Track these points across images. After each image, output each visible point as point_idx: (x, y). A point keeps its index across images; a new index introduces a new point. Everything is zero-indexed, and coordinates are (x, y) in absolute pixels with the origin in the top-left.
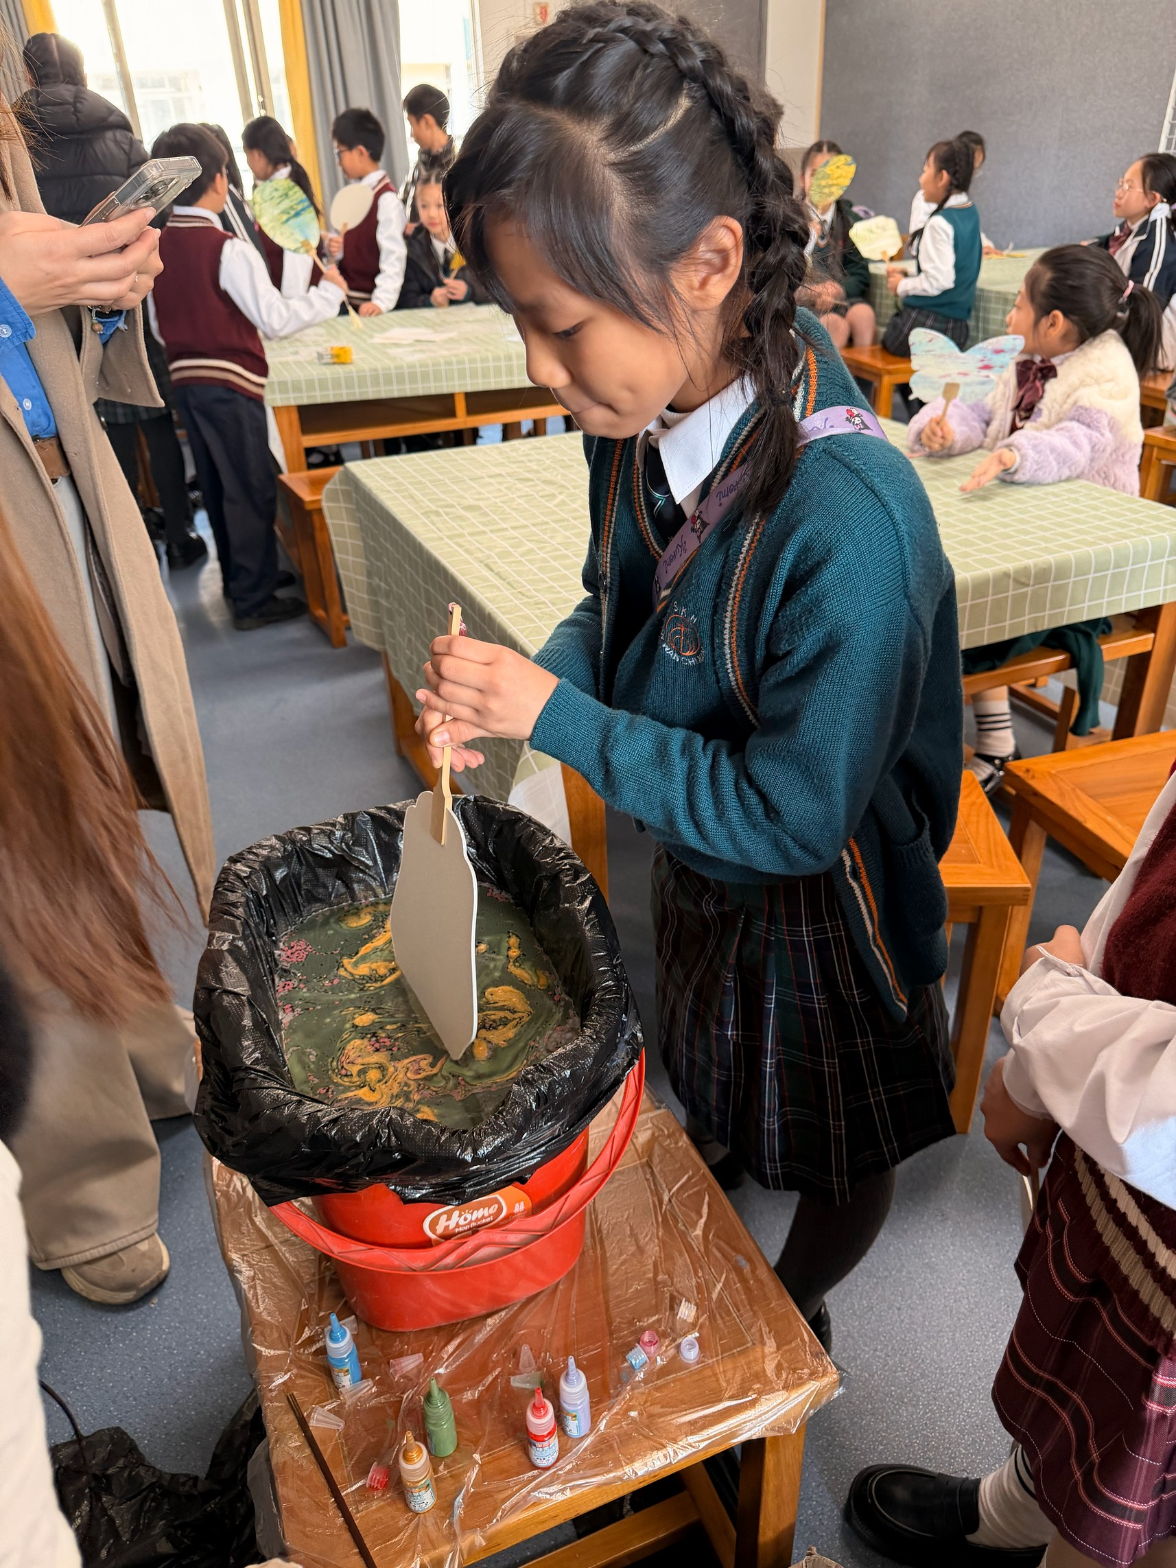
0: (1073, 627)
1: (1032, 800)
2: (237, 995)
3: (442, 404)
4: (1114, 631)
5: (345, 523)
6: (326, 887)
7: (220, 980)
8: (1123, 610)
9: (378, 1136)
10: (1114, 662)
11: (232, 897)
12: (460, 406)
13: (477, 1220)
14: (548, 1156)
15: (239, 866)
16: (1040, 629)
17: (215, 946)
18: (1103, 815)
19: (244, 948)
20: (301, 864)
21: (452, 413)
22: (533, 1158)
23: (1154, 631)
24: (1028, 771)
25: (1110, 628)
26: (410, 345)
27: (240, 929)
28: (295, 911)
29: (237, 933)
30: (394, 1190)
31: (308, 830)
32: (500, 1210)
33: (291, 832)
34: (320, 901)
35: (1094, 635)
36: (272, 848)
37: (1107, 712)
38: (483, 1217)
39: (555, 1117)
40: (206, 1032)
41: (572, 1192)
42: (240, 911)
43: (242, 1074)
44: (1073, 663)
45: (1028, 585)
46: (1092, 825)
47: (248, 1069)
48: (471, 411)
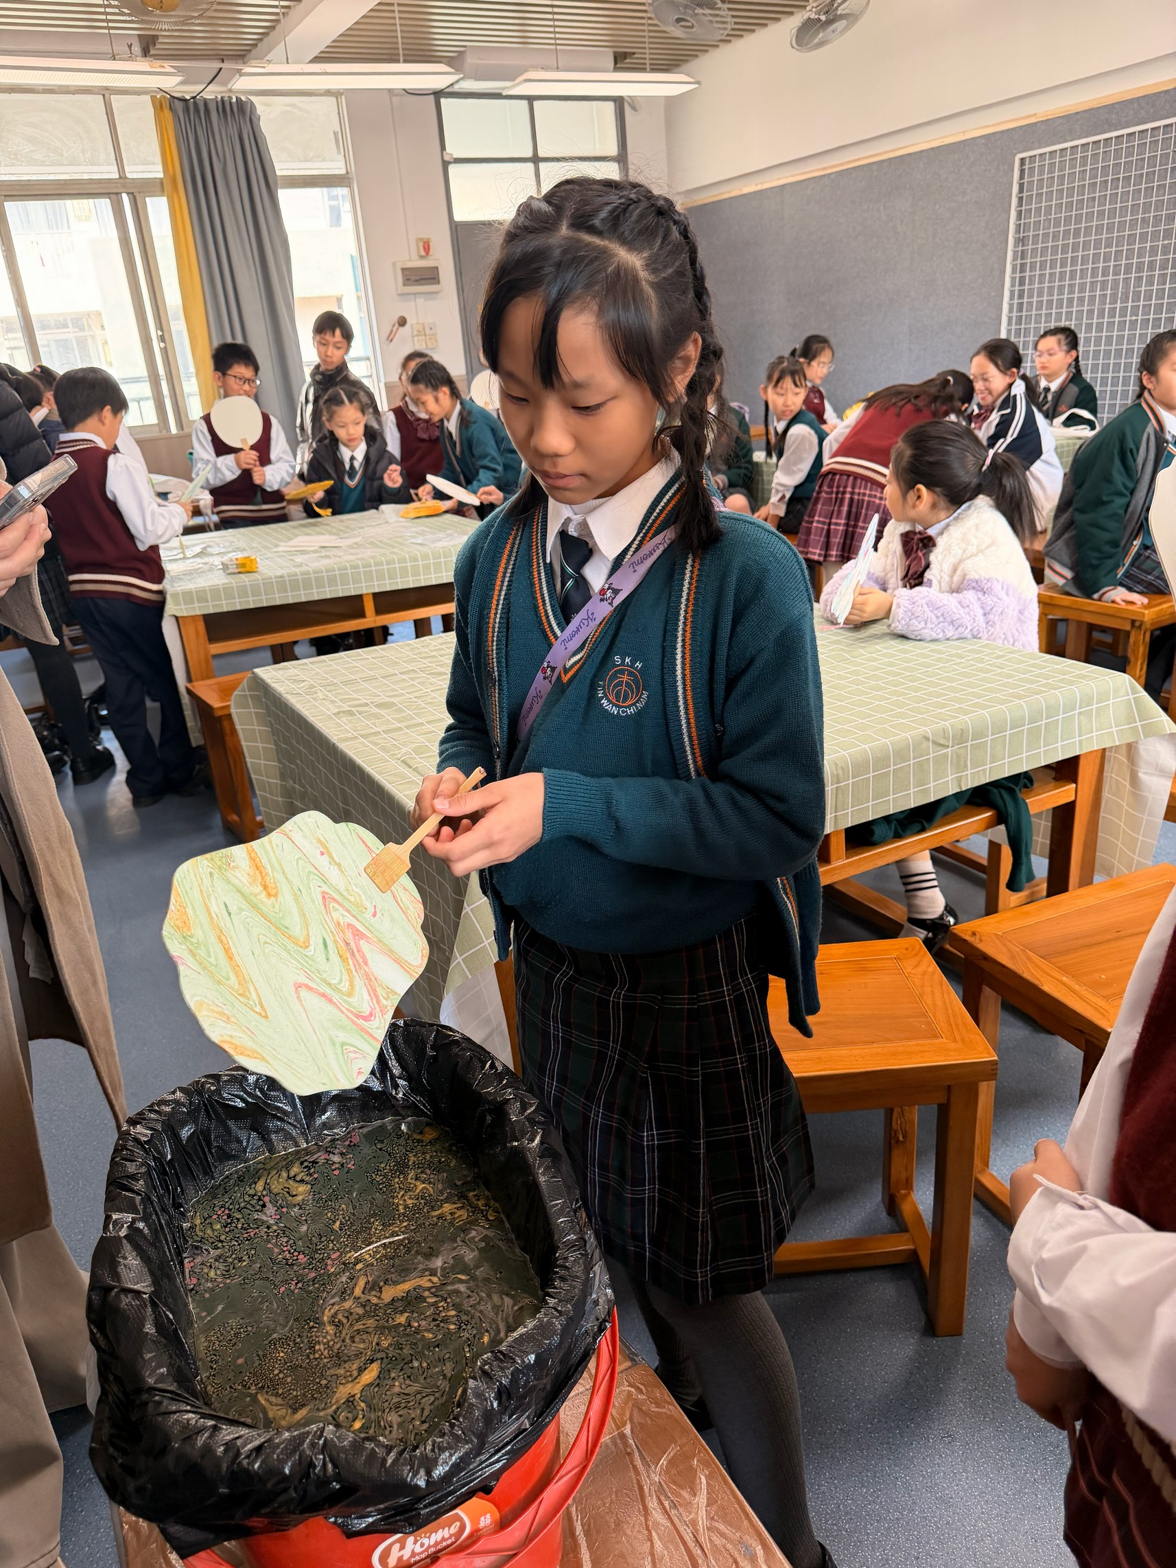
0: (995, 784)
1: (983, 964)
2: (138, 1293)
3: (351, 606)
4: (1036, 785)
5: (256, 727)
6: (239, 1142)
7: (116, 1276)
8: (1043, 764)
9: (311, 1465)
10: (1039, 815)
11: (131, 1168)
12: (369, 606)
13: (437, 1543)
14: (515, 1455)
15: (139, 1128)
16: (964, 789)
17: (112, 1232)
18: (1058, 976)
19: (146, 1231)
20: (210, 1118)
21: (361, 614)
22: (498, 1461)
23: (1075, 781)
24: (974, 934)
25: (1031, 781)
26: (315, 552)
27: (140, 1208)
28: (206, 1173)
29: (137, 1212)
30: (335, 1523)
31: (216, 1077)
32: (463, 1528)
33: (197, 1082)
34: (234, 1157)
35: (1017, 789)
36: (177, 1103)
37: (1040, 865)
38: (443, 1539)
39: (520, 1409)
40: (102, 1343)
41: (545, 1495)
42: (140, 1185)
43: (145, 1397)
44: (1001, 818)
45: (948, 747)
46: (1048, 987)
47: (152, 1389)
48: (379, 611)
